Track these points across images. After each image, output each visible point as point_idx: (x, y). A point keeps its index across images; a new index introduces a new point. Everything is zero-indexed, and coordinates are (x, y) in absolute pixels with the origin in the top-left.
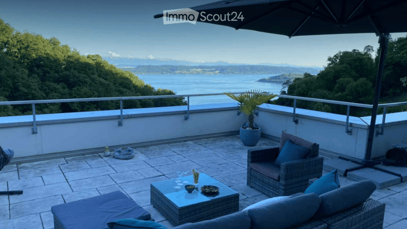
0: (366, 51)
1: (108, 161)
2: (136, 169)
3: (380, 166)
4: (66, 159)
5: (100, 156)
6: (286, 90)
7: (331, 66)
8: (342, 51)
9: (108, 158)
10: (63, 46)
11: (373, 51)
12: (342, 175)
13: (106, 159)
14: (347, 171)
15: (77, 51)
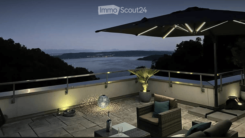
0: (197, 40)
1: (60, 119)
2: (79, 123)
3: (224, 110)
4: (32, 119)
5: (54, 115)
6: (155, 65)
7: (179, 50)
8: (184, 41)
9: (60, 116)
10: (16, 43)
11: (201, 40)
12: (204, 117)
13: (58, 117)
14: (206, 114)
15: (26, 47)
